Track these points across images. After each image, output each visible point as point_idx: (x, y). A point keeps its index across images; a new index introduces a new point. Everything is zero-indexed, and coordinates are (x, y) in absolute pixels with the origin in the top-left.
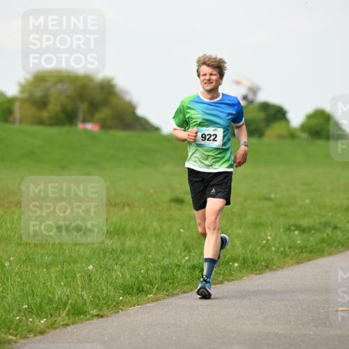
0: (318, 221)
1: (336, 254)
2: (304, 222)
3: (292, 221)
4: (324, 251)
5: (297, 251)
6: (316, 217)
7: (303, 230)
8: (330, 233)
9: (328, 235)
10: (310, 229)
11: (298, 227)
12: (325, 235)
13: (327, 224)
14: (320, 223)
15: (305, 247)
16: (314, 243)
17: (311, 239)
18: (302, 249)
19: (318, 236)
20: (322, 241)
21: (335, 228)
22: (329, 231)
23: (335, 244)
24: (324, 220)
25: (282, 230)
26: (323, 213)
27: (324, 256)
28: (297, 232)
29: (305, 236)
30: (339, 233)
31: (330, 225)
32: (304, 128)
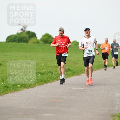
0: (46, 71)
1: (52, 82)
2: (42, 71)
3: (38, 71)
4: (48, 81)
5: (39, 81)
6: (46, 70)
7: (41, 74)
8: (51, 75)
9: (50, 76)
10: (44, 74)
11: (40, 73)
12: (49, 76)
13: (49, 72)
14: (47, 72)
16: (45, 79)
17: (44, 77)
18: (41, 80)
19: (47, 76)
20: (48, 78)
21: (52, 73)
22: (50, 74)
23: (52, 79)
24: (49, 70)
26: (48, 68)
27: (49, 83)
28: (39, 75)
29: (42, 76)
30: (54, 75)
32: (41, 40)
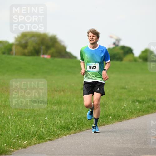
0: (146, 98)
1: (154, 113)
2: (141, 99)
3: (135, 98)
4: (149, 111)
5: (137, 111)
6: (146, 96)
7: (140, 102)
9: (151, 104)
10: (143, 101)
11: (138, 101)
12: (150, 104)
13: (150, 100)
14: (148, 99)
15: (141, 110)
16: (145, 108)
17: (144, 106)
18: (140, 110)
19: (147, 105)
20: (149, 107)
21: (154, 101)
22: (152, 102)
23: (154, 108)
24: (149, 97)
25: (131, 102)
26: (149, 95)
27: (149, 114)
28: (137, 103)
29: (141, 105)
31: (152, 100)
32: (140, 57)
